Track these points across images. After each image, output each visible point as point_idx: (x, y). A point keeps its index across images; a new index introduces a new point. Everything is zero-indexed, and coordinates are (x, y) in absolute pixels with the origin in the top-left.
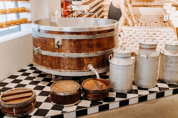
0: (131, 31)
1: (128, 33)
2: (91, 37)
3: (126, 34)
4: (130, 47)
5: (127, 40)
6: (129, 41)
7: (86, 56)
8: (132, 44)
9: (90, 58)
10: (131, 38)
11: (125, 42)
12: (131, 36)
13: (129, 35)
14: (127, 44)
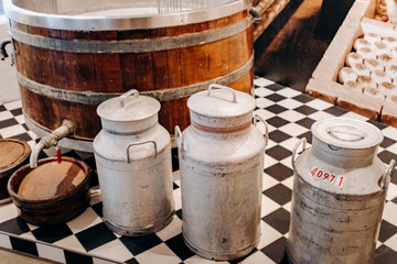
0: (391, 40)
1: (381, 46)
2: (58, 45)
3: (373, 47)
4: (380, 96)
5: (372, 68)
6: (378, 73)
7: (56, 95)
8: (388, 86)
9: (67, 104)
10: (388, 64)
11: (365, 73)
12: (387, 58)
13: (381, 52)
14: (373, 85)
